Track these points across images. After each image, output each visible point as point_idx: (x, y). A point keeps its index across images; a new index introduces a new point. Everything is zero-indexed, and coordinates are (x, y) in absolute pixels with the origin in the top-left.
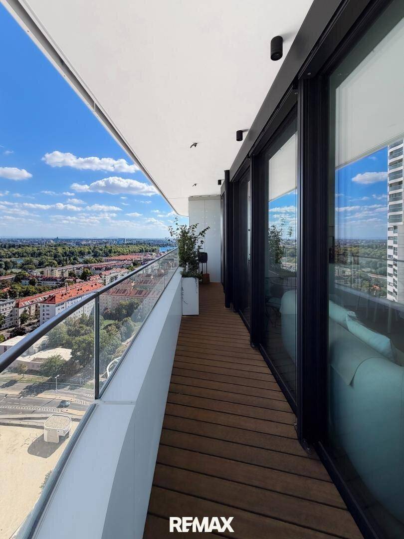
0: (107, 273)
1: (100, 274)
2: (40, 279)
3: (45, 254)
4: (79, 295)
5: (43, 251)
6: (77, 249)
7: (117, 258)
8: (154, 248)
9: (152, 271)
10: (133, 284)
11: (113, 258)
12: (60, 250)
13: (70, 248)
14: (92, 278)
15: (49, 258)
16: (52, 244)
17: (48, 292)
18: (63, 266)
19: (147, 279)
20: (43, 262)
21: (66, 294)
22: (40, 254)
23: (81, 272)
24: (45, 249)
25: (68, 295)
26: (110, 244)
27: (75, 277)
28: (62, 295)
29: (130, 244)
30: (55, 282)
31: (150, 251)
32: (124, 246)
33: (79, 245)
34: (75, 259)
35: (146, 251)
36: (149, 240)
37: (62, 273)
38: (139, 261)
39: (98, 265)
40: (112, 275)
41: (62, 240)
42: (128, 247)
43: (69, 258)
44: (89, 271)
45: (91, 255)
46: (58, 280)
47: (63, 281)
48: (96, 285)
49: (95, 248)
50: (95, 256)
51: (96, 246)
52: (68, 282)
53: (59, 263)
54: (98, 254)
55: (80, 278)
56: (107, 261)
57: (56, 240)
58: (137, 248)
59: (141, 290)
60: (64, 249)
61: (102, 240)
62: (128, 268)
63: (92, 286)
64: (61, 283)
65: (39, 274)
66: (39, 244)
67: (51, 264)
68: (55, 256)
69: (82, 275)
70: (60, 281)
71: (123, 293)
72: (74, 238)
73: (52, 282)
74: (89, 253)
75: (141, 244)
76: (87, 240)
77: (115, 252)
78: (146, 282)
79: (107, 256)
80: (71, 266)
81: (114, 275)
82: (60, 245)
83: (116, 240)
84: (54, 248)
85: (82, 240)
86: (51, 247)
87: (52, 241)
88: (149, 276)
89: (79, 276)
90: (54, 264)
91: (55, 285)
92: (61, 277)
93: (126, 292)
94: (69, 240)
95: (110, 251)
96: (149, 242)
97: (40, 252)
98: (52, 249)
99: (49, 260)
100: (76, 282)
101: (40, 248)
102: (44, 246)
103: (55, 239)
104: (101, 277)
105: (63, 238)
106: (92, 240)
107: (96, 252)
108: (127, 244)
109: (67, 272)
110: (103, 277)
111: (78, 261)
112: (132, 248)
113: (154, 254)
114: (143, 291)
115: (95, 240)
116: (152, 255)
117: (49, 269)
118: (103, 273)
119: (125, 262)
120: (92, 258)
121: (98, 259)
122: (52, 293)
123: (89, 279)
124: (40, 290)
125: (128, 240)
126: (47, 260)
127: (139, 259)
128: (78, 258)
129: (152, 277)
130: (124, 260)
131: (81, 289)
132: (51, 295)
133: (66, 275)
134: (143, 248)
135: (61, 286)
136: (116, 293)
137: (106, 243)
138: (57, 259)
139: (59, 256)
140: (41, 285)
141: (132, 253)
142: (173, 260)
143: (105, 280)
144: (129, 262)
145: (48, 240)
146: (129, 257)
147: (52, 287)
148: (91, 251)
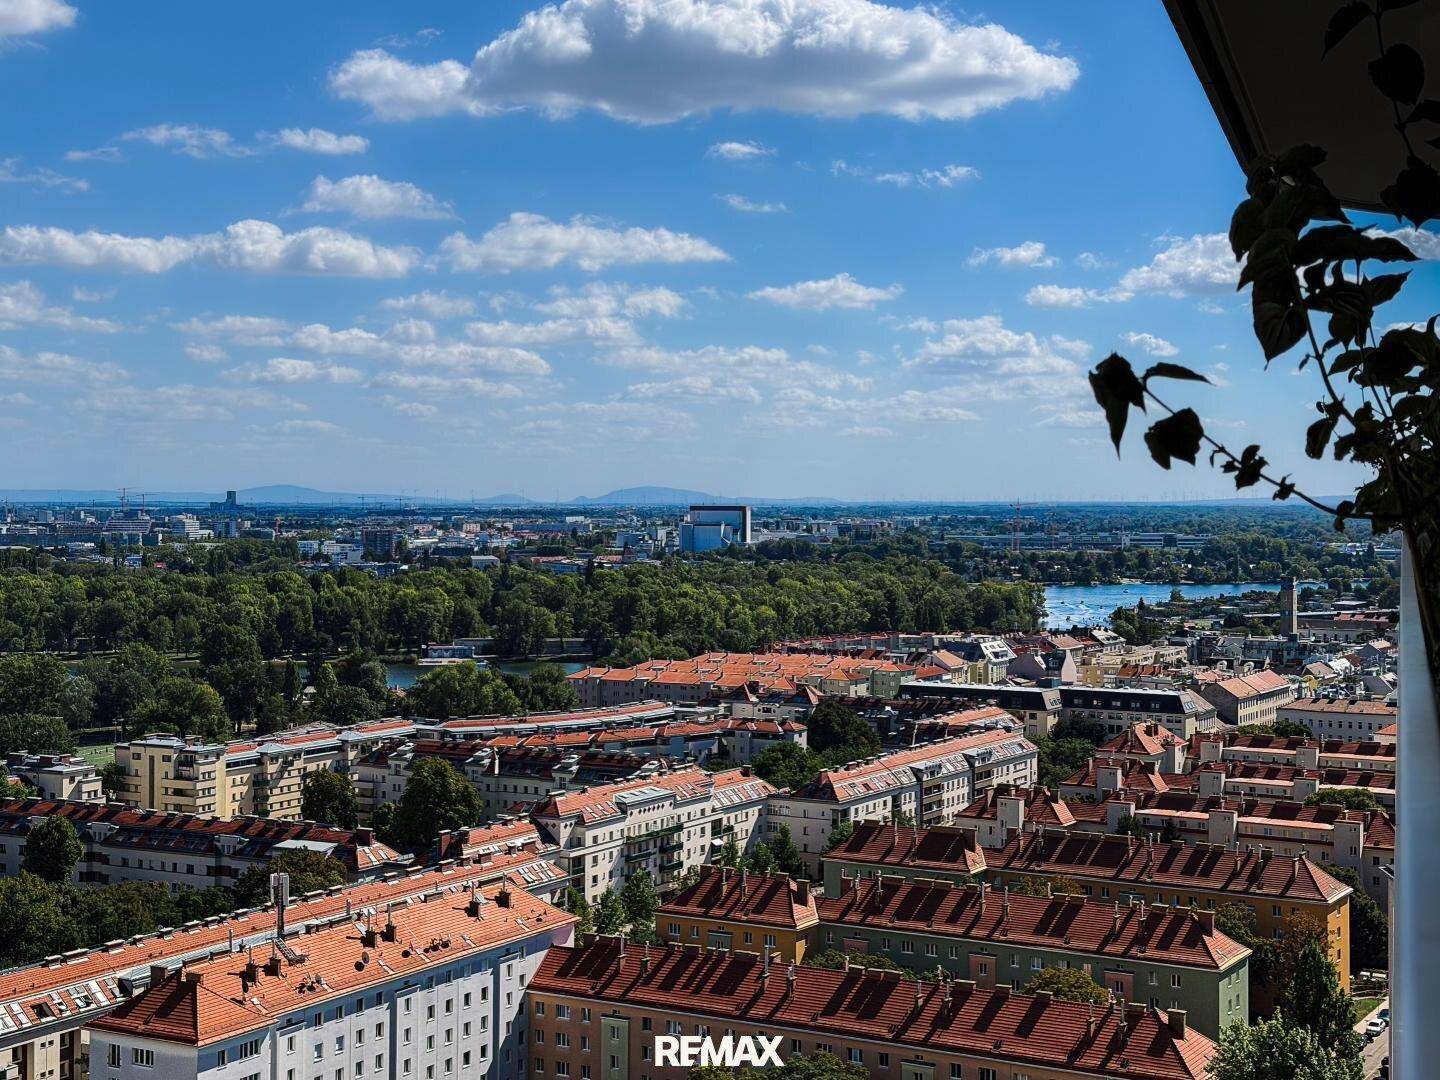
0: (597, 799)
1: (542, 814)
2: (96, 827)
3: (143, 634)
4: (366, 982)
5: (129, 604)
6: (373, 590)
7: (675, 672)
8: (999, 587)
9: (982, 806)
10: (806, 916)
11: (642, 673)
12: (248, 596)
13: (315, 583)
14: (481, 841)
15: (167, 659)
16: (194, 548)
17: (149, 943)
18: (266, 728)
19: (931, 871)
20: (123, 690)
21: (272, 969)
22: (107, 629)
23: (394, 781)
24: (139, 591)
25: (293, 975)
26: (626, 550)
27: (347, 823)
28: (248, 976)
29: (784, 551)
30: (204, 862)
31: (957, 624)
32: (741, 565)
33: (387, 557)
34: (352, 674)
35: (928, 620)
36: (953, 523)
37: (260, 786)
38: (860, 703)
39: (530, 727)
40: (638, 823)
41: (266, 515)
42: (773, 578)
43: (314, 665)
44: (455, 782)
45: (471, 642)
46: (226, 840)
47: (260, 856)
48: (503, 900)
49: (504, 582)
50: (504, 651)
51: (515, 569)
52: (299, 863)
53: (238, 708)
54: (529, 638)
55: (383, 839)
56: (605, 695)
57: (221, 513)
58: (845, 590)
59: (872, 980)
60: (273, 586)
61: (557, 513)
62: (763, 772)
63: (473, 910)
64: (243, 866)
65: (93, 789)
66: (102, 550)
67: (179, 717)
68: (215, 648)
69: (400, 813)
70: (238, 854)
71: (725, 988)
72: (353, 501)
73: (183, 860)
74: (460, 626)
75: (881, 552)
76: (447, 517)
77: (662, 625)
78: (922, 902)
79: (597, 652)
80: (321, 735)
81: (659, 817)
82: (245, 557)
83: (671, 517)
84: (203, 579)
85: (405, 514)
86: (186, 569)
87: (193, 528)
88: (948, 844)
89: (378, 820)
90: (200, 707)
91: (203, 882)
92: (249, 822)
93: (746, 989)
94: (313, 519)
95: (625, 613)
96: (952, 536)
97: (109, 612)
98: (194, 588)
99: (167, 681)
100: (352, 872)
101: (107, 583)
102: (132, 562)
103: (215, 506)
104: (548, 837)
105: (276, 500)
106: (485, 515)
107: (516, 621)
108: (764, 549)
109: (292, 780)
110: (564, 834)
111: (375, 694)
112: (799, 588)
113: (991, 645)
114: (891, 983)
115: (507, 513)
116: (973, 653)
117: (162, 745)
118: (568, 801)
119: (742, 710)
120: (480, 665)
121: (524, 677)
122: (172, 950)
123: (455, 851)
124: (97, 916)
125: (769, 517)
126: (156, 673)
127: (862, 690)
128: (375, 665)
129: (977, 862)
130: (738, 694)
131: (389, 935)
132: (171, 963)
133: (286, 803)
134: (901, 590)
135: (249, 894)
136: (666, 986)
137: (589, 543)
138: (224, 669)
139: (239, 649)
140: (104, 879)
141: (803, 631)
142: (1173, 705)
143: (579, 862)
144: (779, 711)
145: (166, 516)
146: (778, 668)
147: (182, 903)
148: (471, 606)
